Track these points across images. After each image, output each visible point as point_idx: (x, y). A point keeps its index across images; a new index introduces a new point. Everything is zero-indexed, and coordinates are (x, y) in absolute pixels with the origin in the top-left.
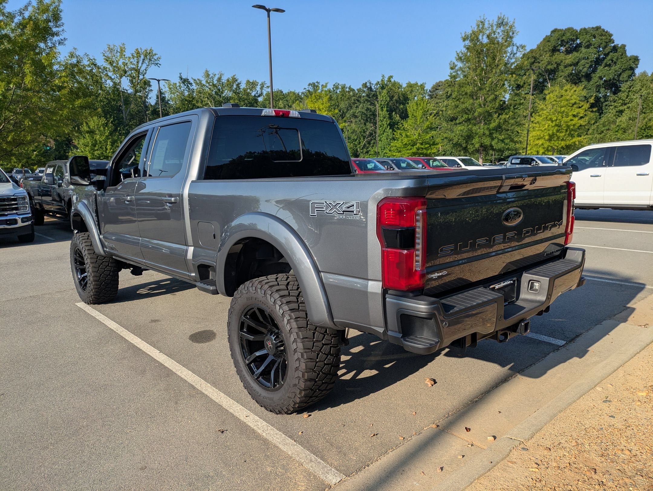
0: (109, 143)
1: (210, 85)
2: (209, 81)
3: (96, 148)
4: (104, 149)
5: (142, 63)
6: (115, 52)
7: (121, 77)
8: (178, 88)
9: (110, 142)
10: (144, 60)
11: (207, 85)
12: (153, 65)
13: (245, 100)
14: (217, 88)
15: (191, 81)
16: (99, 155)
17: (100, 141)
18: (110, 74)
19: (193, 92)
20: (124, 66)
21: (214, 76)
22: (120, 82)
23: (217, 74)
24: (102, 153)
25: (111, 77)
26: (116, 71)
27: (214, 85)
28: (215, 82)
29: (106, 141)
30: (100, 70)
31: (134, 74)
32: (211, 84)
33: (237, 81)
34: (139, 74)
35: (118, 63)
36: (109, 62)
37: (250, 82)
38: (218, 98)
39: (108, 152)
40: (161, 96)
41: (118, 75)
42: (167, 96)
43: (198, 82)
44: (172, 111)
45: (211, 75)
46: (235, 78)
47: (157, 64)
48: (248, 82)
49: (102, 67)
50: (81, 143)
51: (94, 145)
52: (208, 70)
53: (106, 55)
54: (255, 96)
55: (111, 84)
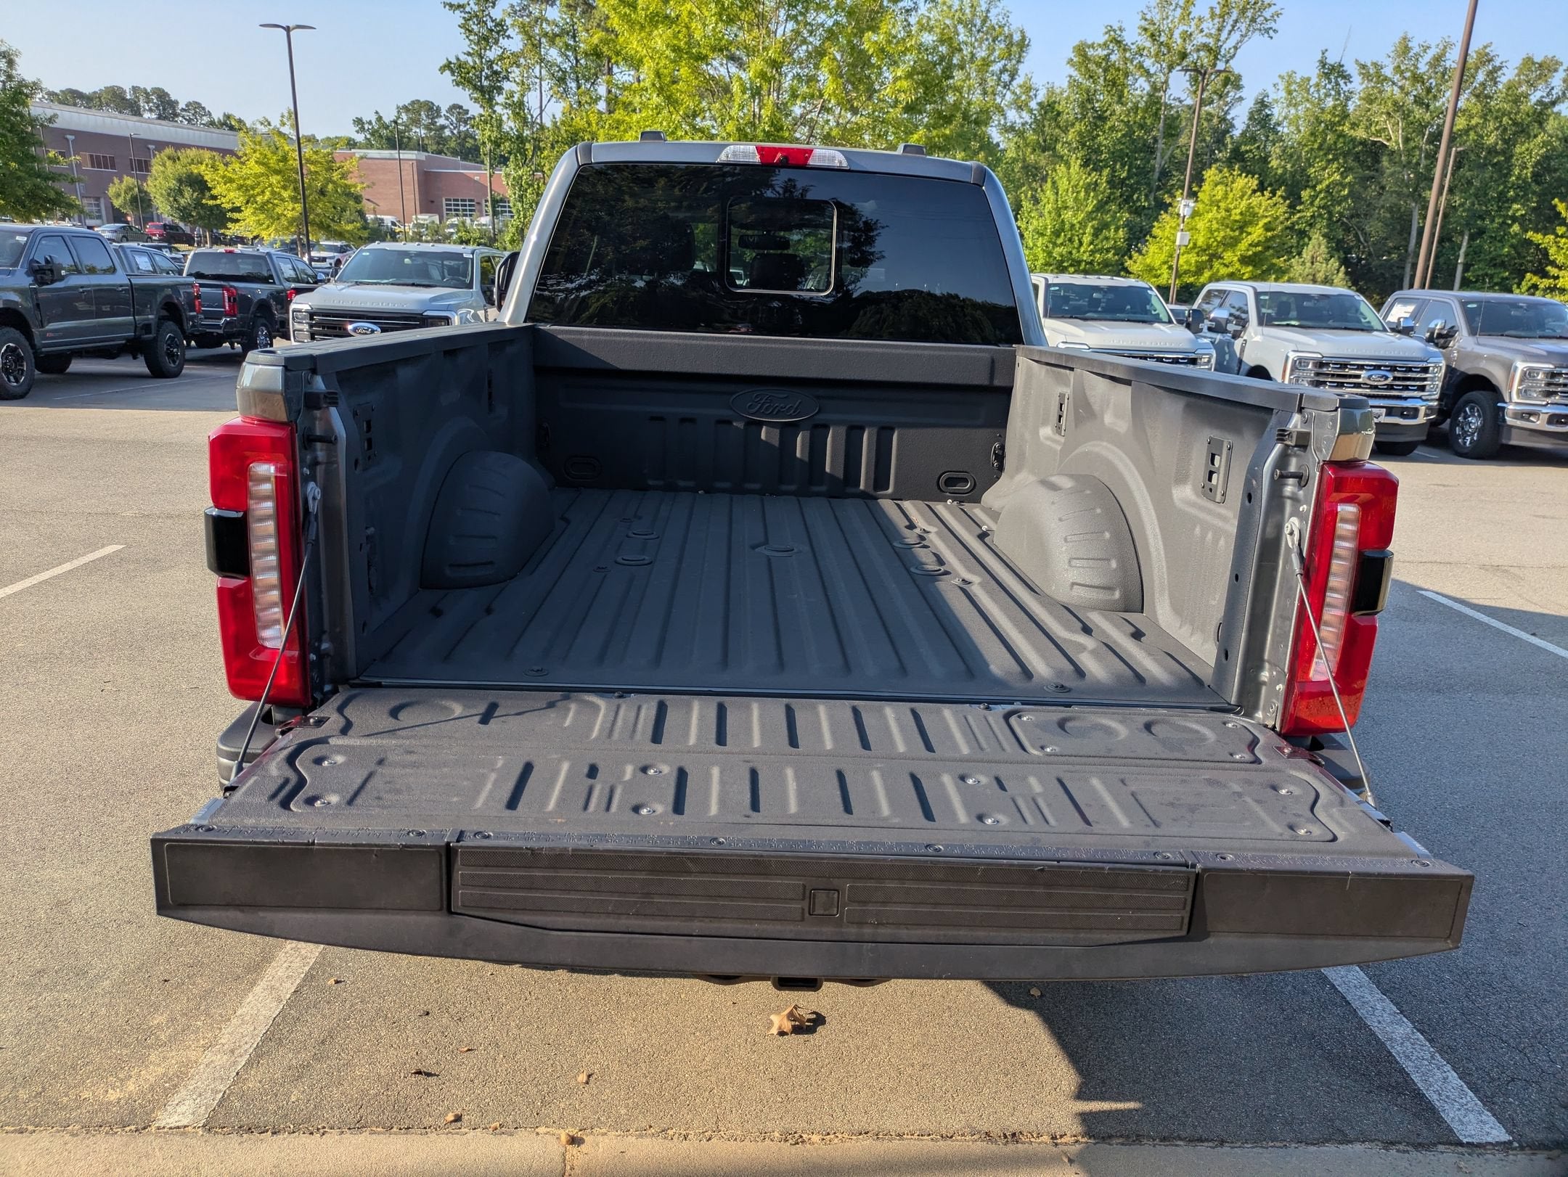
0: (1088, 230)
1: (1405, 78)
2: (1403, 67)
3: (1059, 241)
4: (1076, 243)
5: (1229, 34)
6: (1172, 8)
7: (1171, 68)
8: (1312, 90)
9: (1093, 226)
10: (1236, 21)
11: (1396, 78)
12: (1257, 32)
13: (1504, 115)
14: (1423, 83)
15: (1351, 69)
16: (1062, 256)
17: (1073, 226)
18: (1148, 63)
19: (1348, 99)
20: (1185, 40)
21: (1425, 51)
22: (1166, 82)
23: (1433, 46)
24: (1071, 253)
25: (1147, 72)
26: (1164, 55)
27: (1417, 78)
28: (1423, 68)
29: (1083, 225)
30: (1128, 55)
31: (1205, 59)
32: (1408, 74)
33: (1490, 61)
34: (1216, 58)
35: (1172, 35)
36: (1149, 34)
37: (1534, 63)
38: (1418, 112)
39: (1082, 249)
40: (1261, 115)
41: (1164, 65)
42: (1277, 112)
43: (1371, 71)
44: (1278, 150)
45: (1416, 49)
46: (1487, 54)
47: (1267, 31)
48: (1528, 61)
49: (1133, 47)
50: (1031, 228)
51: (1057, 234)
52: (1409, 36)
53: (1148, 17)
54: (1540, 102)
55: (1147, 88)
